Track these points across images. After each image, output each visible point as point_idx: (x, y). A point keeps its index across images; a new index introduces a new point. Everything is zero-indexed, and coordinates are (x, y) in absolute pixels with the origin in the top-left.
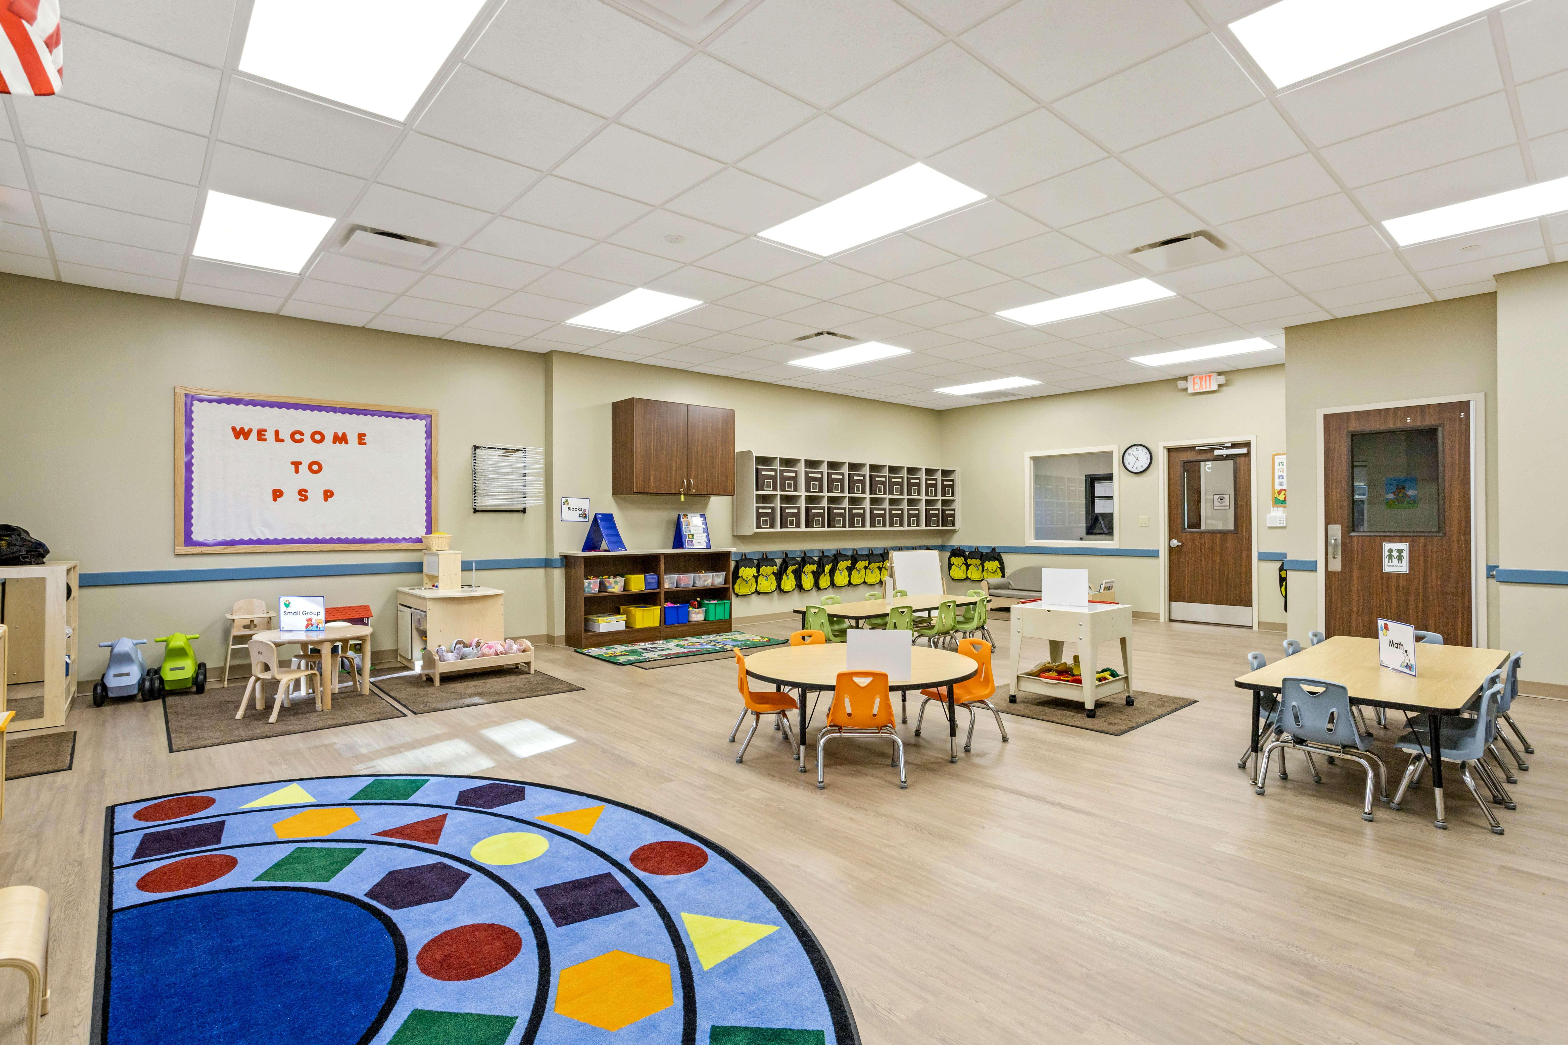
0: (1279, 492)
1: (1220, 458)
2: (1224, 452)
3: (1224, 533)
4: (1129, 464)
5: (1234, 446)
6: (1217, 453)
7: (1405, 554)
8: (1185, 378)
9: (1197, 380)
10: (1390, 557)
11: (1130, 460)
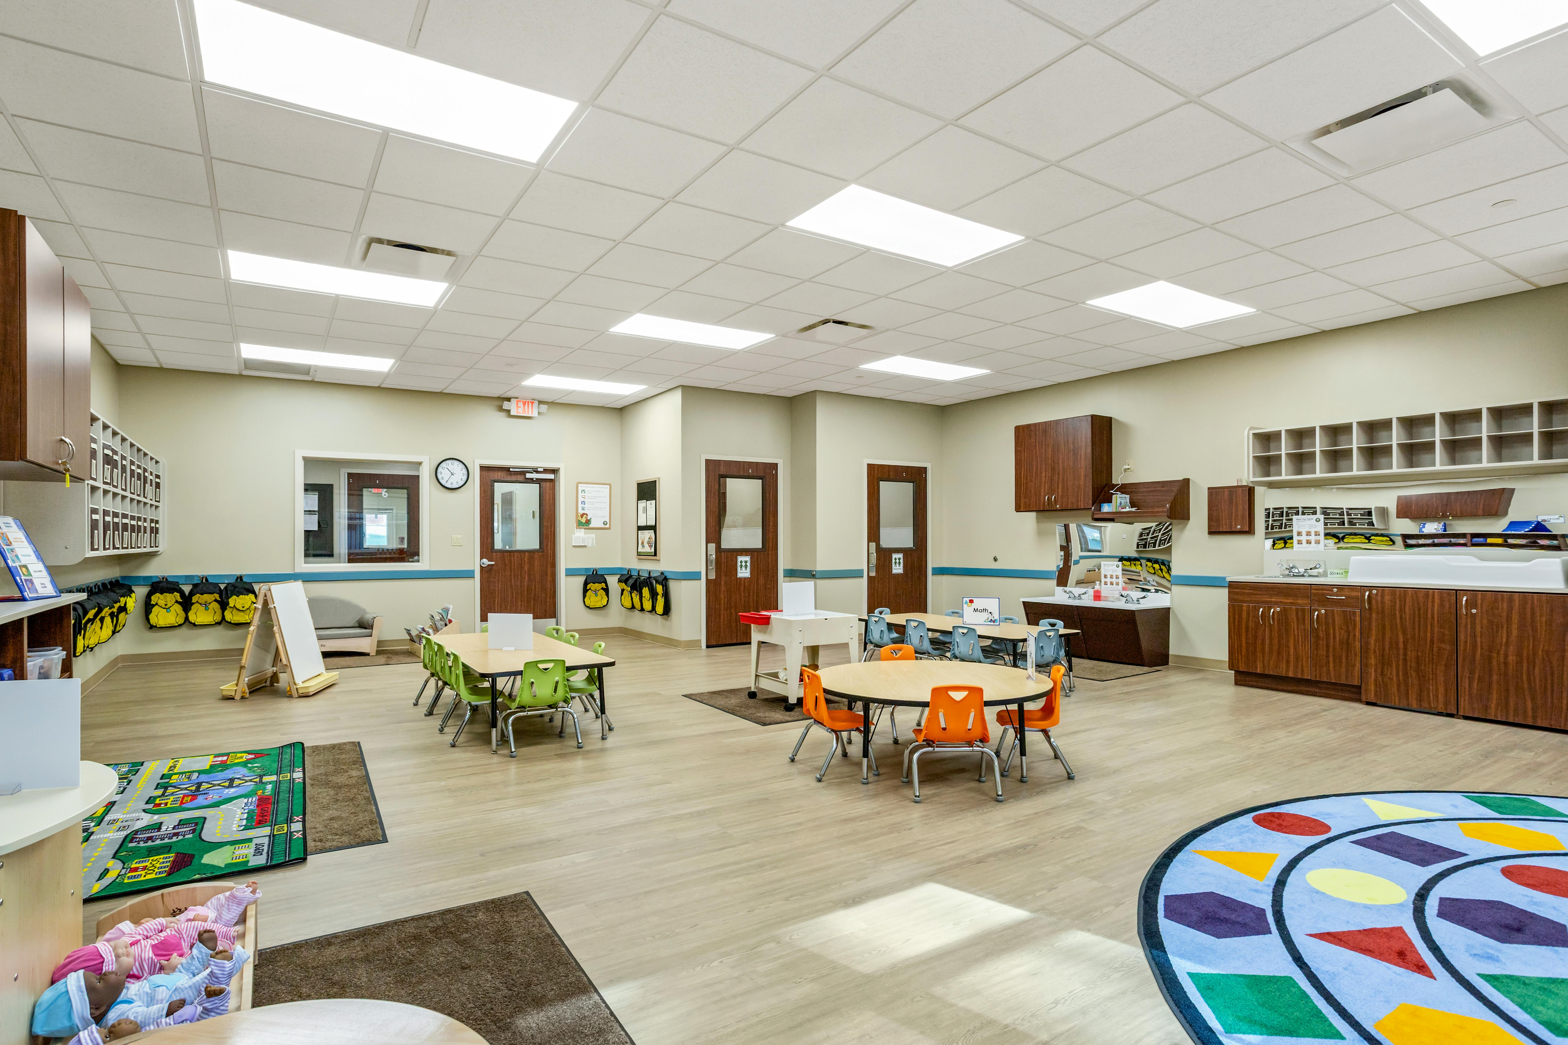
0: (582, 516)
1: (531, 481)
2: (535, 476)
3: (531, 552)
4: (443, 478)
5: (546, 471)
6: (528, 476)
7: (748, 564)
8: (509, 399)
9: (521, 404)
10: (741, 566)
11: (444, 475)
